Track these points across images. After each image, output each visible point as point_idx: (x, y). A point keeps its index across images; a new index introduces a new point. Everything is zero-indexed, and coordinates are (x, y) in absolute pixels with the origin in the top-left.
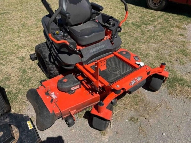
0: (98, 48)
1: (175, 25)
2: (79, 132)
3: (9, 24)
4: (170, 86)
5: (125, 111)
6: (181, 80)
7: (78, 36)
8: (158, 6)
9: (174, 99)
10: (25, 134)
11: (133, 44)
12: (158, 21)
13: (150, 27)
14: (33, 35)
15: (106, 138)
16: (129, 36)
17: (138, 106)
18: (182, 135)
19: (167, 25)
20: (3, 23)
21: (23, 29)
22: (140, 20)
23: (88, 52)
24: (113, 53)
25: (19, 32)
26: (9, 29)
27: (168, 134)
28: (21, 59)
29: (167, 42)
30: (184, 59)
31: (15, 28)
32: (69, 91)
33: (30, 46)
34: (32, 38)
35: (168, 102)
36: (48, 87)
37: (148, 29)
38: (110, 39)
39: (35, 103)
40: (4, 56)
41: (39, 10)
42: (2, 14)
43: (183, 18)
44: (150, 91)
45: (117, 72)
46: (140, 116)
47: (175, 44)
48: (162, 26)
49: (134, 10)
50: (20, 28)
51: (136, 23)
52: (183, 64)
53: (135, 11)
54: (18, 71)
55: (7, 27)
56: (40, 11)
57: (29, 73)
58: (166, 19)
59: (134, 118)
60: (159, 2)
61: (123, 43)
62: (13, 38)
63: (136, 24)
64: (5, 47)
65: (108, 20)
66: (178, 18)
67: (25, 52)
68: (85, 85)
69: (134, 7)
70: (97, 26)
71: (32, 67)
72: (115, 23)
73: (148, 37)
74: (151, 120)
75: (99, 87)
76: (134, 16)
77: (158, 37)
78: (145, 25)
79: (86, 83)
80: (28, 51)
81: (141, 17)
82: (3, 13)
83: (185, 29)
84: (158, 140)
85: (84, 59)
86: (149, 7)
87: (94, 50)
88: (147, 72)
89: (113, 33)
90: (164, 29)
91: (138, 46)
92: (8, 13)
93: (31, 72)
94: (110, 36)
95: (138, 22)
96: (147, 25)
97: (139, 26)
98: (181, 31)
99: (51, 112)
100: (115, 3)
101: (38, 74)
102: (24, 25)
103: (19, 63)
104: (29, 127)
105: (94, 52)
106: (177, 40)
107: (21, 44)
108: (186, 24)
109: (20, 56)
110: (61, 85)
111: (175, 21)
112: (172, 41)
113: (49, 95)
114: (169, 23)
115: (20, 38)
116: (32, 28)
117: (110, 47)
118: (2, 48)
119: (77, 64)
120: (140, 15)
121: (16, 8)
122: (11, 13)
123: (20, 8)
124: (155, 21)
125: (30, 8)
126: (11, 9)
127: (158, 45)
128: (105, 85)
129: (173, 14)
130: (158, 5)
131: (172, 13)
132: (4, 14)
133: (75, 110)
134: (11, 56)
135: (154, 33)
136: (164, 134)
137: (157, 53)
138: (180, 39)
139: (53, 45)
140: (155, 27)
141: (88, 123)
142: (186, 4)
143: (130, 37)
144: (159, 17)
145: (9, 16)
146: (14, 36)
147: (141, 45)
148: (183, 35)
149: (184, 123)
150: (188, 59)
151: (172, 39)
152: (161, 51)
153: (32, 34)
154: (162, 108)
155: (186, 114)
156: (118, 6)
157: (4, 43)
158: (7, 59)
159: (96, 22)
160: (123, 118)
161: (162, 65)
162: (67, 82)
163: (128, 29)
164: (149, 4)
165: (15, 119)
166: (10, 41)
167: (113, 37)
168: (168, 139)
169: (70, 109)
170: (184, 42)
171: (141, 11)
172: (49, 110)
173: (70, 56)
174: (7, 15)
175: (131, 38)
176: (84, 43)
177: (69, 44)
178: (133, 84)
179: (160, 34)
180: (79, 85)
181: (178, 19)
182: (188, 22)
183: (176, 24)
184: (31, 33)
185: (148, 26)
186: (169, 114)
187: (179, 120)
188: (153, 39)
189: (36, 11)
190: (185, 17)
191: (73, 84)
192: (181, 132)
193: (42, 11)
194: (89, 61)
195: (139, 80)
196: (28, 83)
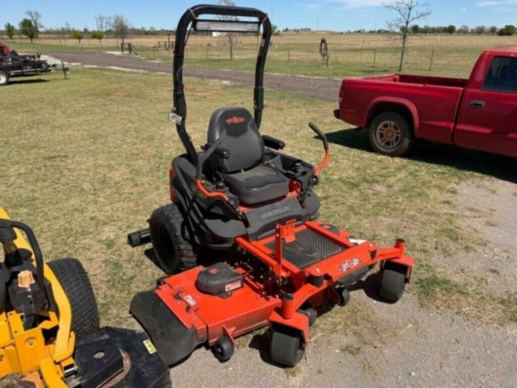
0: (276, 212)
1: (433, 184)
2: (242, 371)
3: (71, 177)
4: (422, 292)
5: (334, 336)
6: (447, 282)
7: (242, 188)
8: (396, 147)
9: (431, 314)
10: (142, 361)
11: (344, 218)
12: (395, 176)
13: (379, 188)
14: (128, 199)
15: (298, 380)
16: (335, 204)
17: (360, 327)
18: (448, 375)
19: (415, 184)
20: (57, 176)
21: (103, 188)
22: (356, 174)
23: (259, 218)
24: (304, 224)
25: (94, 194)
26: (73, 188)
27: (420, 374)
28: (107, 245)
29: (417, 214)
30: (452, 246)
31: (86, 186)
32: (221, 292)
33: (125, 220)
34: (126, 205)
35: (420, 319)
36: (177, 286)
37: (373, 190)
38: (298, 197)
39: (151, 317)
40: (68, 238)
41: (135, 152)
42: (52, 158)
43: (450, 171)
44: (382, 301)
45: (314, 254)
46: (364, 344)
47: (433, 218)
48: (405, 186)
49: (344, 154)
50: (97, 186)
51: (348, 180)
52: (450, 255)
53: (344, 157)
54: (104, 266)
55: (68, 184)
56: (138, 155)
57: (128, 269)
58: (412, 173)
59: (352, 347)
60: (396, 140)
61: (323, 214)
62: (83, 204)
63: (349, 182)
64: (68, 222)
65: (294, 165)
66: (439, 170)
67: (114, 231)
68: (252, 283)
69: (342, 150)
70: (274, 173)
71: (135, 259)
72: (307, 169)
73: (375, 206)
74: (387, 351)
75: (282, 277)
76: (344, 166)
77: (396, 205)
78: (368, 183)
79: (252, 280)
80: (120, 229)
81: (358, 169)
82: (54, 157)
83: (454, 192)
84: (402, 384)
85: (251, 230)
86: (375, 149)
87: (270, 214)
88: (370, 251)
89: (303, 187)
90: (409, 190)
91: (355, 221)
92: (65, 156)
93: (133, 268)
94: (298, 193)
95: (353, 178)
96: (372, 183)
97: (355, 186)
98: (447, 195)
99: (189, 327)
100: (302, 141)
101: (148, 270)
102: (104, 181)
103: (104, 251)
104: (149, 349)
105: (269, 218)
106: (438, 211)
107: (104, 216)
108: (455, 183)
109: (104, 238)
110: (205, 280)
111: (433, 177)
112: (425, 214)
113: (181, 299)
114: (420, 181)
115: (99, 205)
116: (124, 187)
117: (298, 211)
118: (63, 224)
119: (238, 239)
120: (357, 165)
121: (83, 147)
122: (73, 158)
123: (91, 148)
124: (390, 176)
125: (115, 148)
126: (71, 148)
127: (398, 221)
128: (292, 273)
129: (428, 164)
130: (395, 145)
131: (426, 161)
132: (58, 159)
133: (234, 329)
134: (85, 239)
135: (387, 198)
136: (413, 374)
137: (394, 235)
138: (444, 210)
139: (195, 204)
140: (389, 186)
141: (259, 356)
142: (451, 143)
143: (337, 205)
144: (399, 169)
145: (69, 162)
146: (85, 200)
147: (362, 221)
148: (448, 203)
149: (453, 355)
150: (460, 247)
151: (426, 210)
152: (402, 231)
153: (125, 199)
154: (407, 330)
155: (457, 340)
156: (309, 147)
157: (65, 215)
158: (76, 244)
159: (272, 168)
160: (330, 347)
161: (399, 243)
162: (218, 273)
163: (332, 190)
164: (375, 143)
165: (120, 337)
166: (78, 211)
167: (304, 194)
168: (421, 382)
169: (226, 322)
170: (452, 215)
171: (359, 157)
172: (185, 324)
173: (225, 222)
174: (63, 161)
175: (339, 207)
176: (251, 201)
177: (227, 199)
178: (344, 270)
179: (400, 199)
180: (240, 282)
181: (438, 174)
182: (460, 179)
183: (435, 182)
184: (124, 196)
185: (376, 185)
186: (423, 341)
187: (442, 351)
188: (385, 209)
189: (128, 153)
190: (454, 170)
191: (229, 278)
192: (447, 371)
193: (142, 153)
194: (260, 235)
195: (355, 264)
196: (129, 286)
